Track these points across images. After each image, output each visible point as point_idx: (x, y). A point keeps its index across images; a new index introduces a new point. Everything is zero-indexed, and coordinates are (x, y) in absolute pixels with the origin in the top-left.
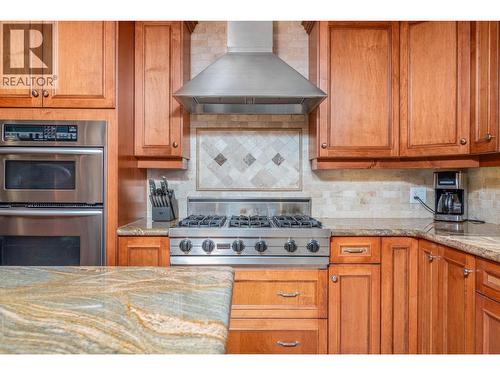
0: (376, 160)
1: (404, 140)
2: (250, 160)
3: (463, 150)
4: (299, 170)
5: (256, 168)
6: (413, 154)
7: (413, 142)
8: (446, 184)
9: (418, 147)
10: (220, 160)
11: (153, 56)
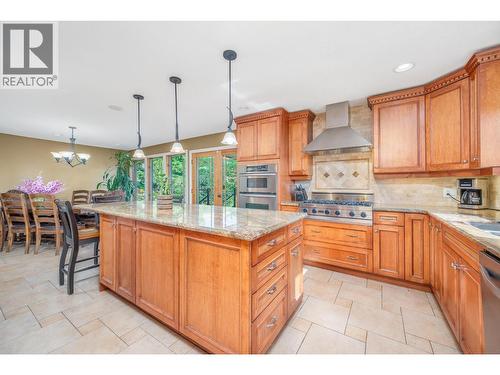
0: (411, 173)
1: (428, 162)
2: (341, 175)
3: (466, 166)
4: (368, 179)
5: (344, 178)
6: (434, 170)
7: (435, 162)
8: (466, 186)
9: (437, 166)
10: (327, 175)
11: (298, 131)
